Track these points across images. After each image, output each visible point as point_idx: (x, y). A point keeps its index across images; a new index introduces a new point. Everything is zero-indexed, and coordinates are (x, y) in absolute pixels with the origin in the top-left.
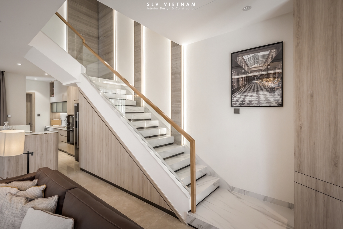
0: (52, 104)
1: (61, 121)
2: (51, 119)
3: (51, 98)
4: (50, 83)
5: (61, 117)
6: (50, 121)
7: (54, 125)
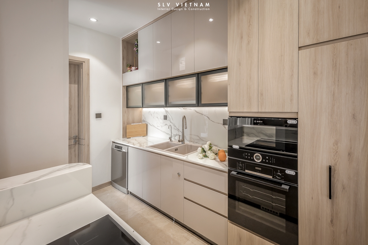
0: (127, 88)
1: (147, 125)
2: (126, 123)
3: (126, 73)
4: (123, 41)
5: (145, 118)
6: (123, 128)
7: (133, 135)
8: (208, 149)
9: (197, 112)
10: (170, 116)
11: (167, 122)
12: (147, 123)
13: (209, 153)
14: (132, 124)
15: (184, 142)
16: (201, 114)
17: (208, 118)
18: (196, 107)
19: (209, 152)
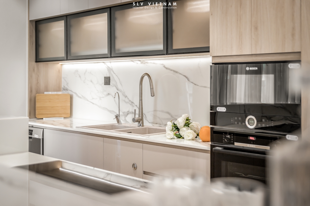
0: (37, 25)
1: (71, 98)
2: (34, 91)
5: (67, 84)
6: (30, 100)
7: (48, 114)
8: (183, 124)
9: (167, 68)
10: (116, 78)
11: (111, 89)
12: (71, 93)
13: (185, 132)
14: (46, 93)
15: (143, 123)
16: (174, 71)
17: (187, 78)
18: (164, 55)
19: (185, 129)
